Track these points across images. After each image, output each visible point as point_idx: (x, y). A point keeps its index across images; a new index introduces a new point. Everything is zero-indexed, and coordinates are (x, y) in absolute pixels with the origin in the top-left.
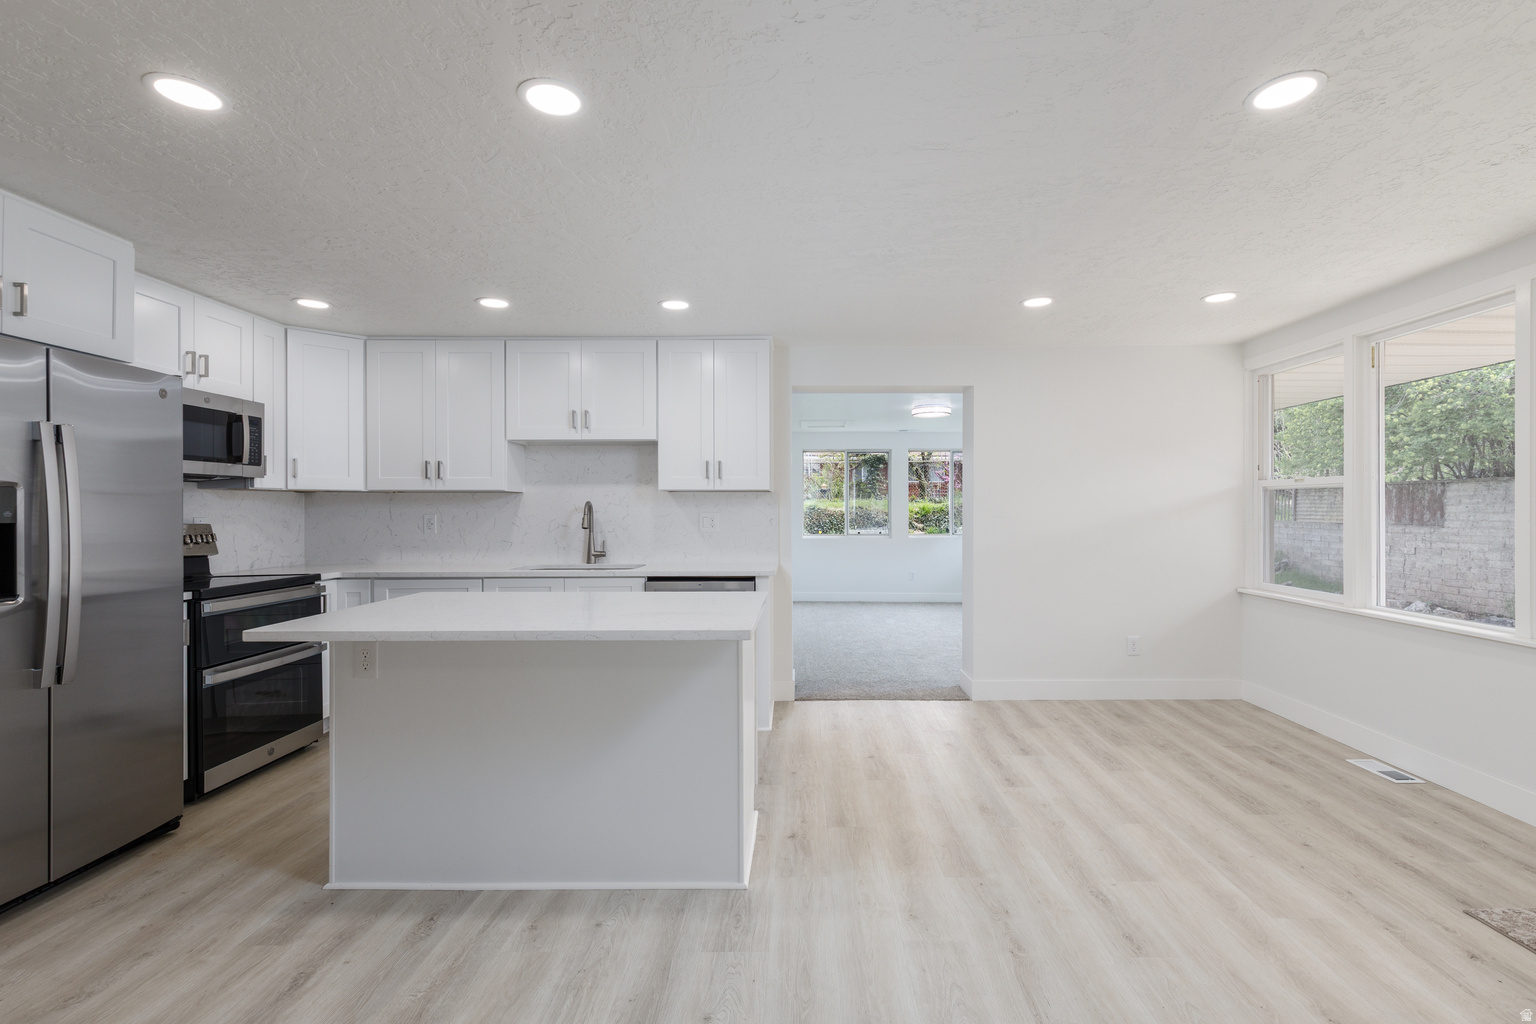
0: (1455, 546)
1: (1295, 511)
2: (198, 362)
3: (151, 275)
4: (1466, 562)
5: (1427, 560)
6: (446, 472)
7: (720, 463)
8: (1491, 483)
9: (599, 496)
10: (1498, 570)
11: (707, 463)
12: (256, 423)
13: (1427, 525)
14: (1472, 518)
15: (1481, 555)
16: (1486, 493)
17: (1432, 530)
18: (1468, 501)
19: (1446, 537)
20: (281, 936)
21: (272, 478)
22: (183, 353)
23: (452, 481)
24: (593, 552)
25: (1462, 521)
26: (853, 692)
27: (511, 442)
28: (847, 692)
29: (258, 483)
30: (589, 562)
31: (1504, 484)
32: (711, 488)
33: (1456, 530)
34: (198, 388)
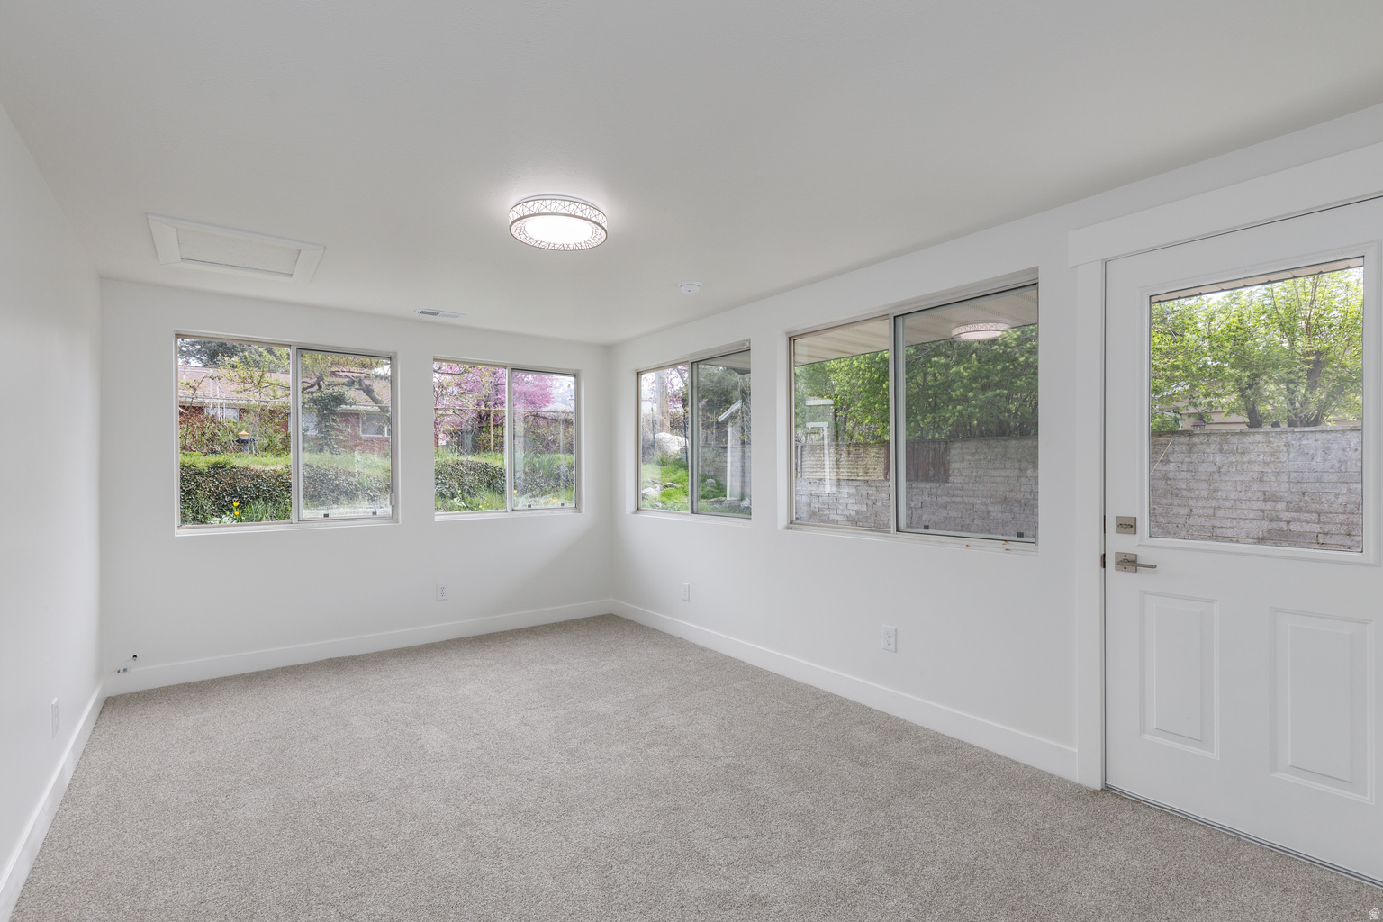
0: (959, 499)
1: (801, 468)
4: (970, 514)
5: (933, 514)
8: (992, 442)
10: (1000, 521)
13: (933, 481)
14: (974, 474)
15: (983, 508)
16: (987, 451)
17: (938, 485)
18: (970, 458)
19: (951, 492)
25: (966, 476)
31: (1003, 443)
33: (960, 485)
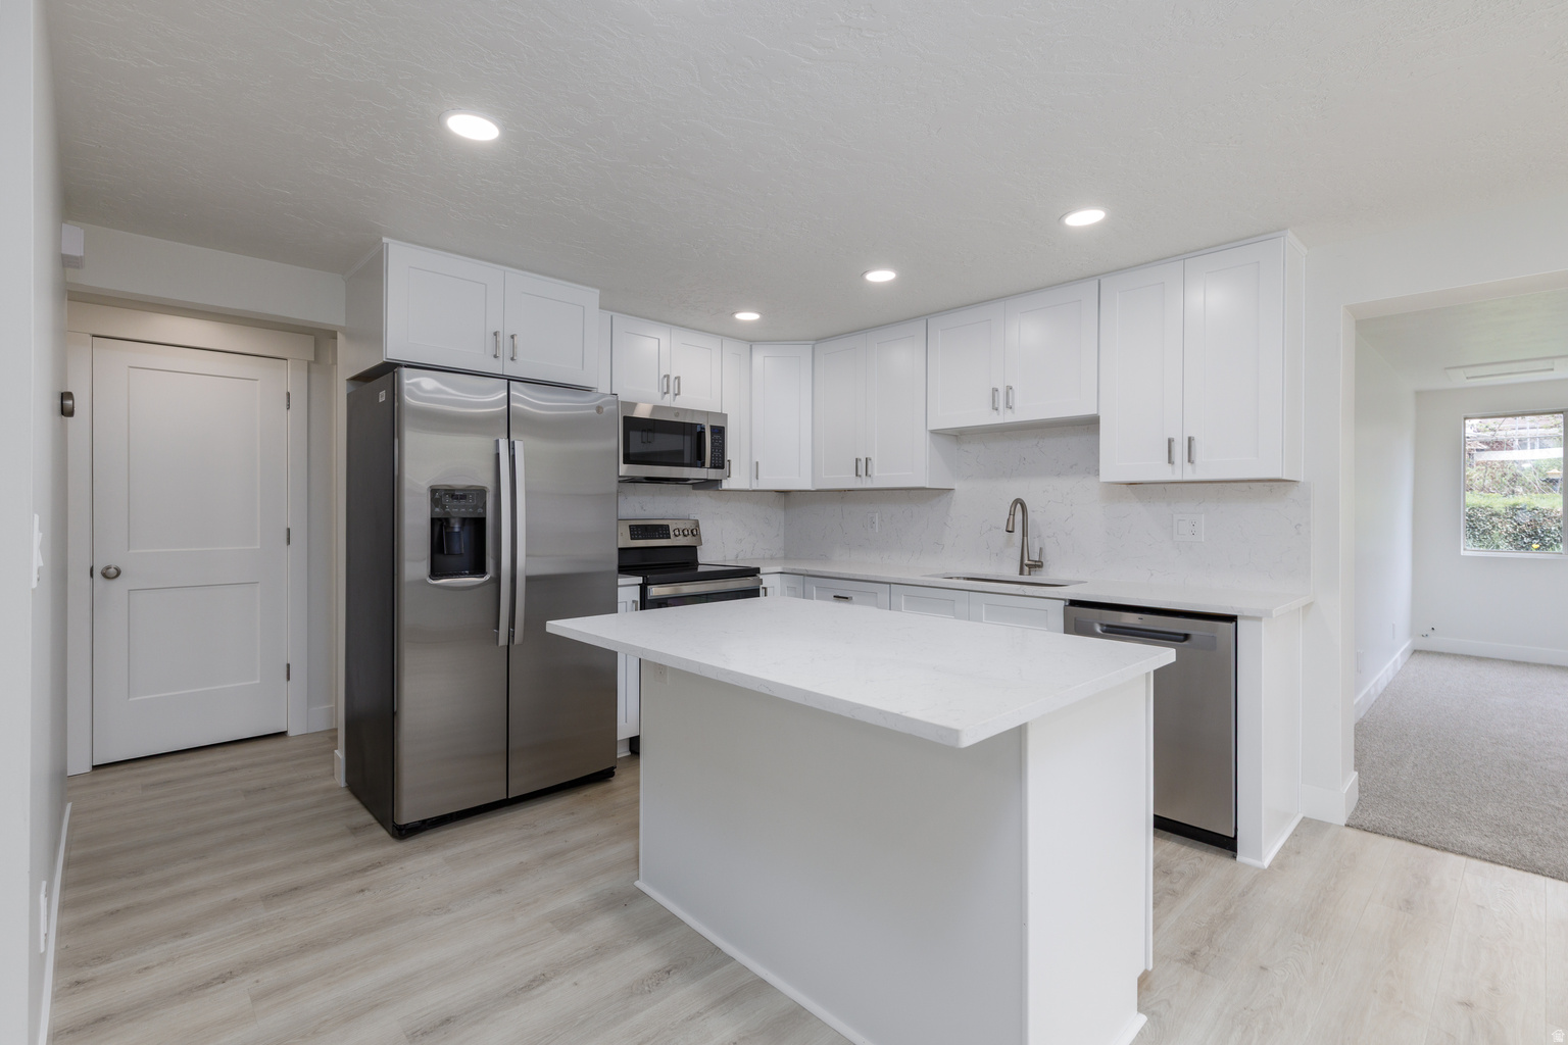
2: (670, 384)
3: (631, 315)
6: (875, 470)
7: (1190, 439)
9: (1037, 492)
11: (1170, 441)
12: (719, 432)
20: (568, 921)
21: (737, 478)
22: (661, 376)
23: (881, 478)
24: (1026, 562)
26: (1488, 844)
27: (934, 432)
28: (1473, 840)
29: (725, 485)
30: (1021, 573)
32: (1177, 477)
34: (674, 405)
